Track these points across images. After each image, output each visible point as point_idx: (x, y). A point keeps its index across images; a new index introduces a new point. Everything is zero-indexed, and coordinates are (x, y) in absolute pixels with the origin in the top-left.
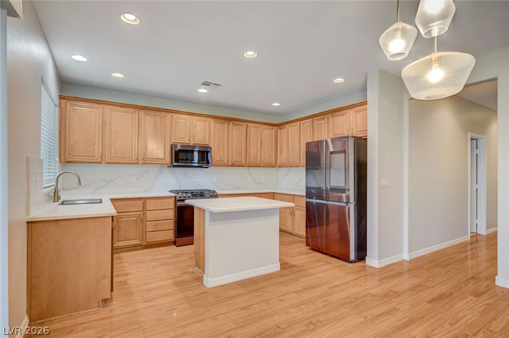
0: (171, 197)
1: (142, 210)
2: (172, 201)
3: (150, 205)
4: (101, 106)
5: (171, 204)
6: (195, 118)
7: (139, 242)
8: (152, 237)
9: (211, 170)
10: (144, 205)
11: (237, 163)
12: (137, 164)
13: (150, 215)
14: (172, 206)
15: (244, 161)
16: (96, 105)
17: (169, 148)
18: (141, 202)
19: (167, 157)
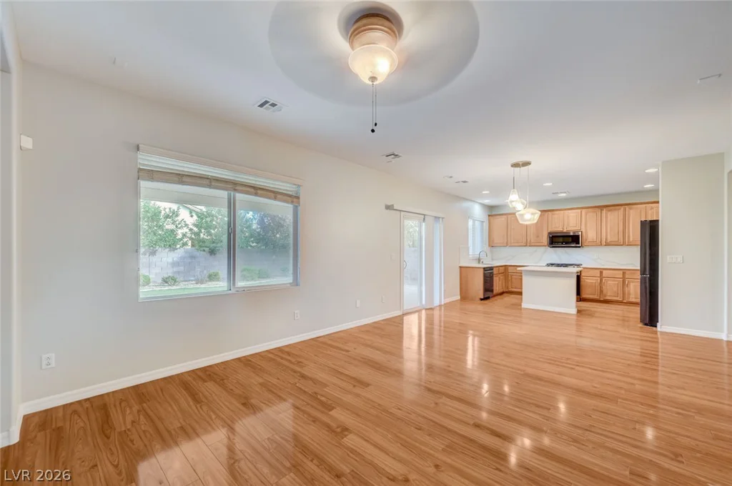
4: (506, 216)
6: (567, 212)
11: (612, 243)
12: (526, 246)
15: (621, 241)
17: (546, 235)
19: (545, 240)
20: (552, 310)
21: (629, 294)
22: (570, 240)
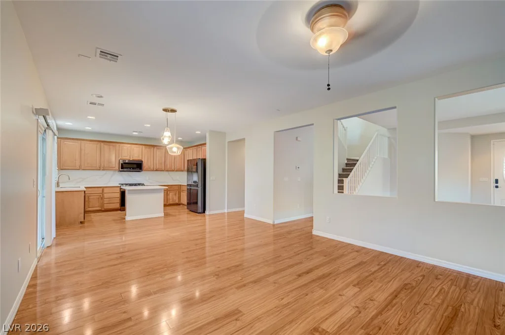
0: (118, 187)
1: (101, 192)
2: (119, 189)
3: (106, 190)
4: (79, 141)
5: (118, 190)
6: (133, 146)
7: (100, 209)
8: (107, 206)
9: (142, 173)
10: (103, 190)
11: (159, 169)
12: (100, 170)
13: (106, 196)
14: (119, 191)
15: (163, 168)
16: (77, 141)
17: (118, 162)
18: (101, 189)
19: (117, 166)
20: (150, 217)
21: (169, 199)
22: (135, 166)
